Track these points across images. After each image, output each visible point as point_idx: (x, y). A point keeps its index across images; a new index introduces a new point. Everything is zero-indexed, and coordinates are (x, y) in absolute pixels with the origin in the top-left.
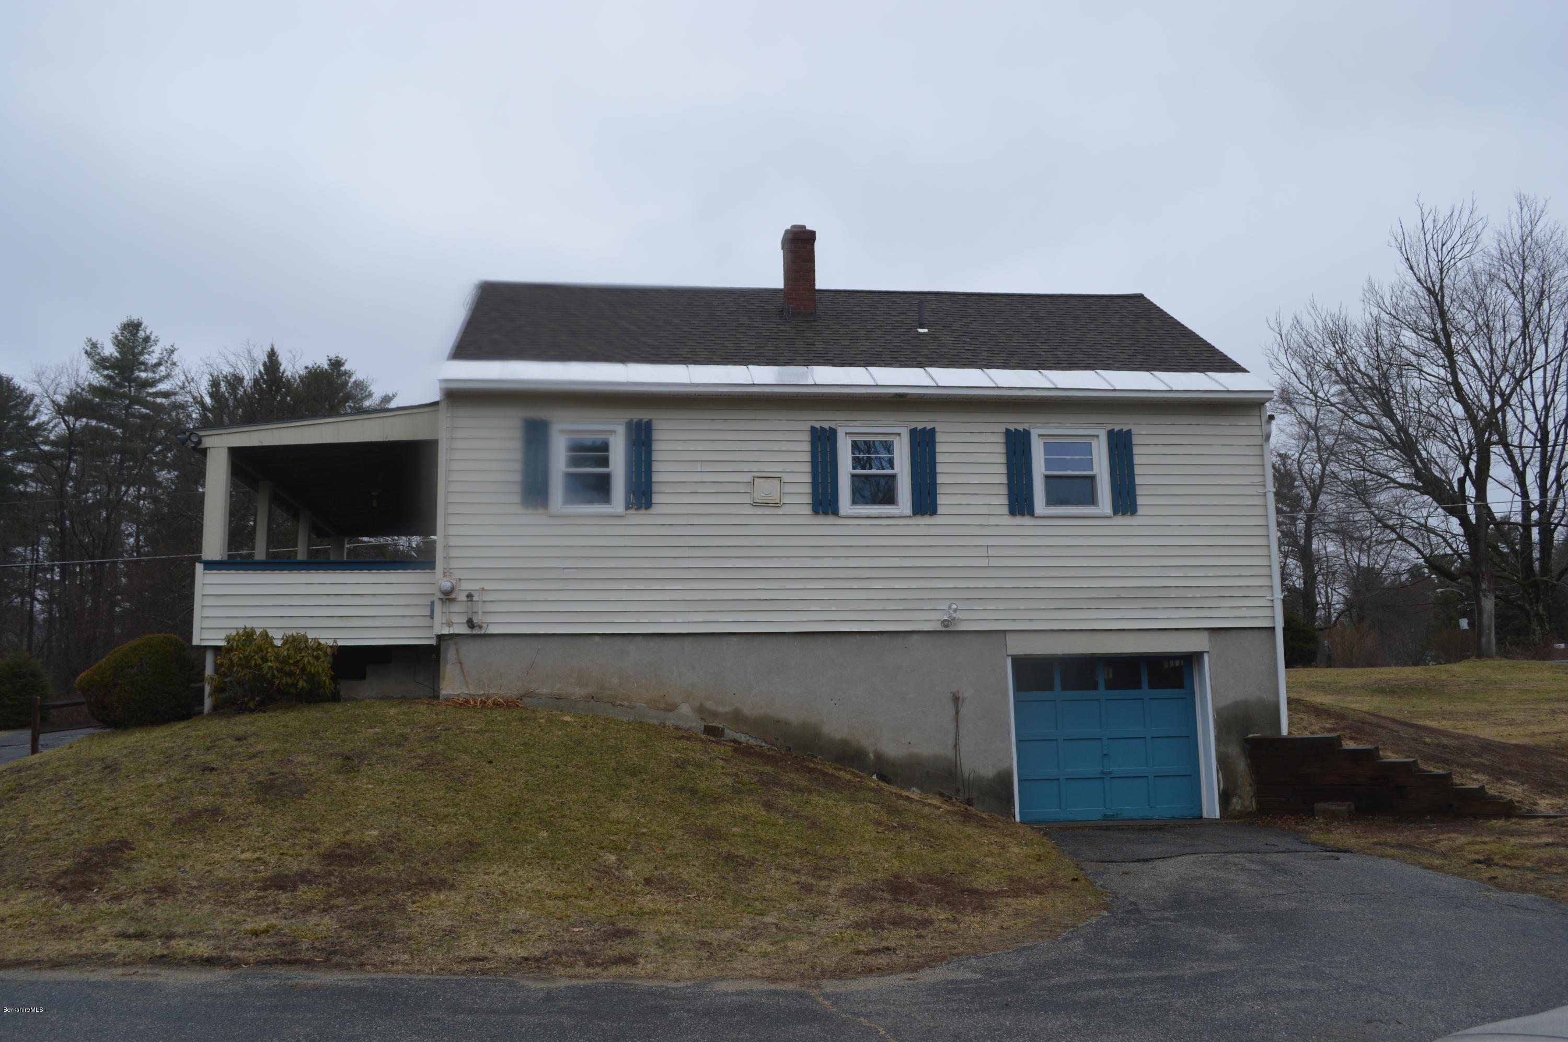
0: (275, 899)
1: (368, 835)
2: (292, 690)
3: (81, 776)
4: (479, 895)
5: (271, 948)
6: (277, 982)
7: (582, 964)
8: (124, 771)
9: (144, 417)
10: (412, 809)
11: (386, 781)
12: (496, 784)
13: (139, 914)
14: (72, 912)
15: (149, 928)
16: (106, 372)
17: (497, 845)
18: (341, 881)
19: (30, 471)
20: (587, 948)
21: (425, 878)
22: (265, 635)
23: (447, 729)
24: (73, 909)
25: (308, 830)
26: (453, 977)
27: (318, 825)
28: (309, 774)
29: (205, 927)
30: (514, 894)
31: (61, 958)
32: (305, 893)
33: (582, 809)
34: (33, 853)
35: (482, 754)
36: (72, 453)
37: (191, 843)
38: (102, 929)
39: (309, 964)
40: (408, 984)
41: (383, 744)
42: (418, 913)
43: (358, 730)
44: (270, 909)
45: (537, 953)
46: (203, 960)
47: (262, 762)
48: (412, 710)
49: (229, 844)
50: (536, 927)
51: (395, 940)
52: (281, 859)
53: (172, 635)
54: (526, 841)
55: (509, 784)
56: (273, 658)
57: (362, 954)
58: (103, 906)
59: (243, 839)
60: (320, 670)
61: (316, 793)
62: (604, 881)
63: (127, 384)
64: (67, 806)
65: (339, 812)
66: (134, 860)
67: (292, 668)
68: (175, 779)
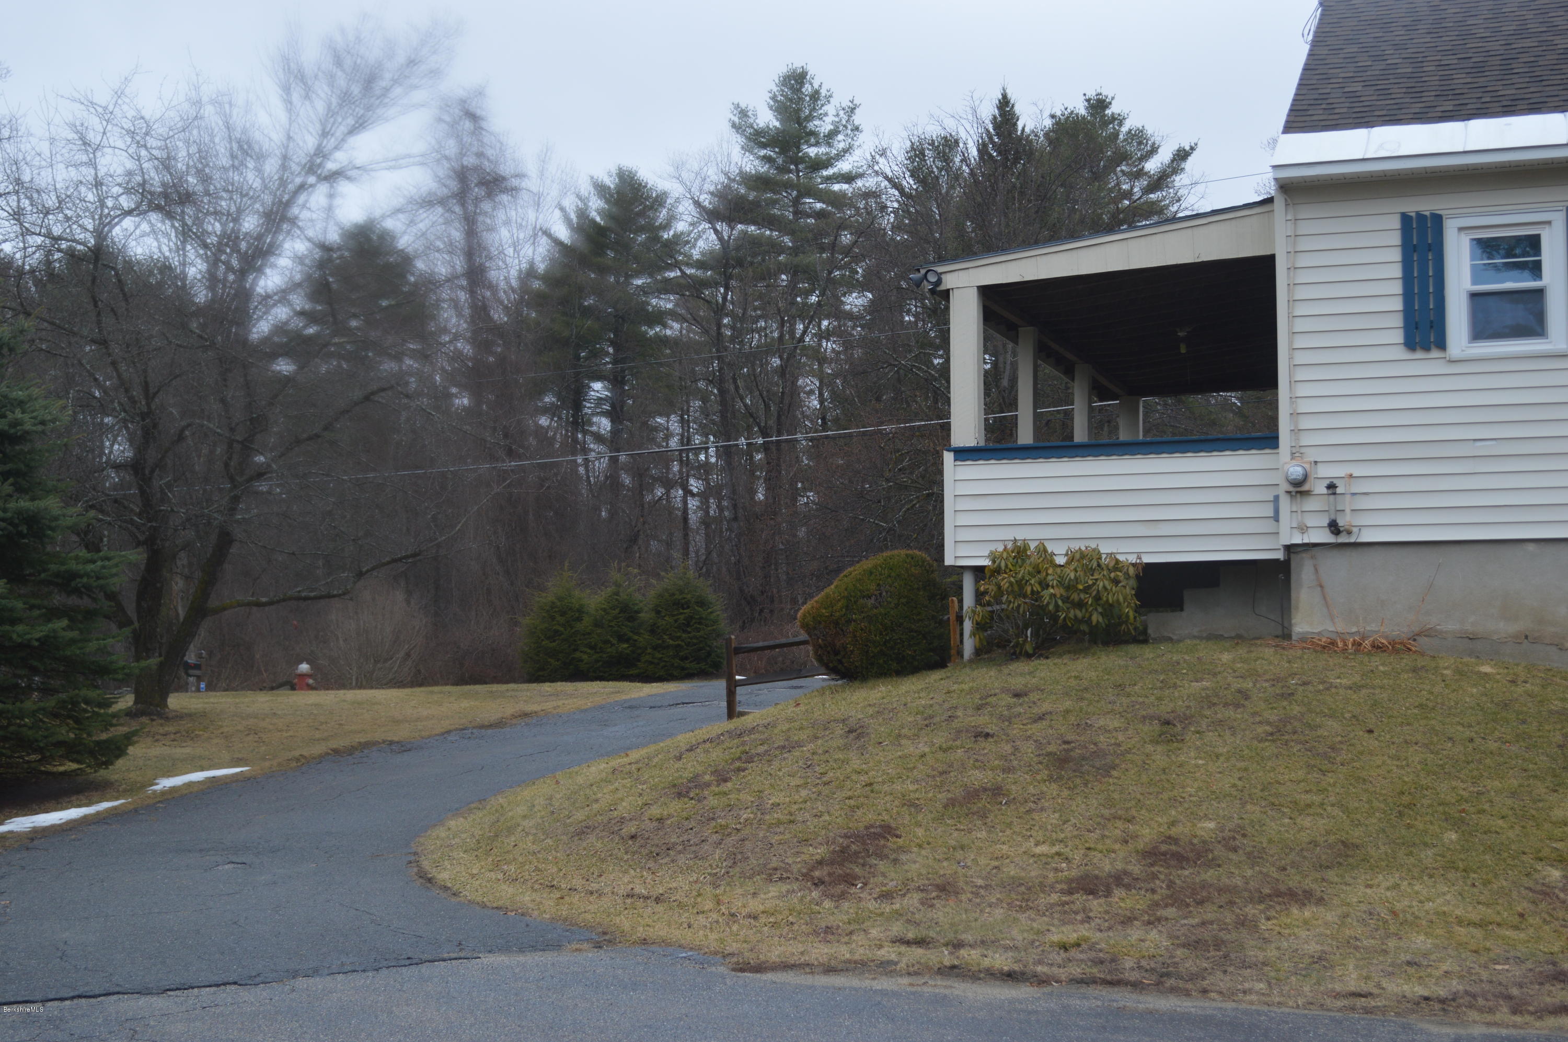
0: (1085, 906)
1: (1202, 828)
2: (1084, 627)
3: (820, 742)
4: (1359, 914)
5: (1086, 965)
6: (1099, 1003)
7: (1505, 1010)
8: (873, 736)
9: (820, 215)
10: (1261, 794)
11: (1221, 755)
12: (1379, 762)
13: (917, 916)
14: (836, 911)
15: (932, 934)
16: (763, 152)
17: (1382, 847)
18: (1169, 887)
19: (670, 306)
20: (1515, 991)
21: (1282, 888)
22: (1042, 550)
23: (1305, 684)
24: (836, 907)
25: (1120, 818)
26: (1325, 1013)
27: (1133, 812)
28: (1115, 744)
29: (999, 936)
30: (1408, 916)
31: (833, 963)
32: (1122, 899)
33: (1509, 802)
34: (776, 837)
35: (1358, 720)
36: (728, 277)
37: (970, 831)
38: (874, 932)
39: (1136, 986)
40: (1266, 1015)
41: (1214, 704)
42: (1275, 933)
43: (1179, 683)
44: (1079, 918)
45: (1441, 993)
46: (1003, 974)
47: (1051, 727)
48: (1253, 655)
49: (1019, 834)
50: (1441, 960)
51: (1245, 965)
52: (1087, 856)
53: (917, 552)
54: (1426, 844)
55: (1398, 763)
56: (1055, 582)
57: (1204, 979)
58: (872, 905)
59: (1037, 828)
60: (1121, 599)
61: (1127, 770)
62: (1543, 905)
63: (792, 167)
64: (809, 780)
65: (1161, 796)
66: (901, 850)
67: (1082, 596)
68: (940, 748)
